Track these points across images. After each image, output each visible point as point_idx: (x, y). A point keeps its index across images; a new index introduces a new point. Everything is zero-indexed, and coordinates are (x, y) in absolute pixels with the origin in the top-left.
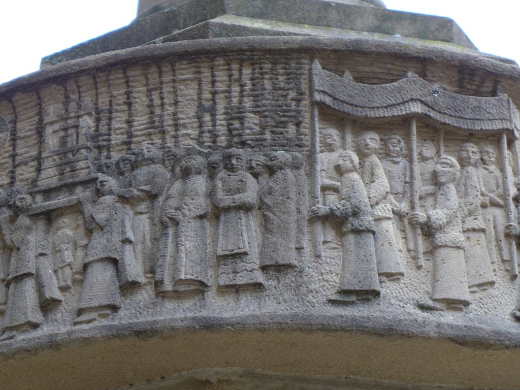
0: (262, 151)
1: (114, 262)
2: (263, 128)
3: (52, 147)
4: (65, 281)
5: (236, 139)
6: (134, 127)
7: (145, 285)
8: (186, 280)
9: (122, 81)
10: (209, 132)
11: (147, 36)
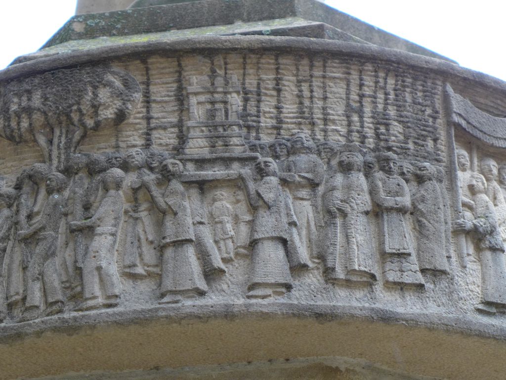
0: (406, 159)
1: (284, 242)
2: (407, 138)
3: (198, 117)
4: (228, 253)
5: (382, 144)
6: (283, 114)
7: (313, 269)
8: (360, 271)
9: (273, 67)
10: (358, 132)
11: (205, 20)
